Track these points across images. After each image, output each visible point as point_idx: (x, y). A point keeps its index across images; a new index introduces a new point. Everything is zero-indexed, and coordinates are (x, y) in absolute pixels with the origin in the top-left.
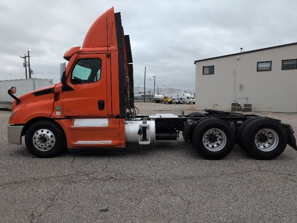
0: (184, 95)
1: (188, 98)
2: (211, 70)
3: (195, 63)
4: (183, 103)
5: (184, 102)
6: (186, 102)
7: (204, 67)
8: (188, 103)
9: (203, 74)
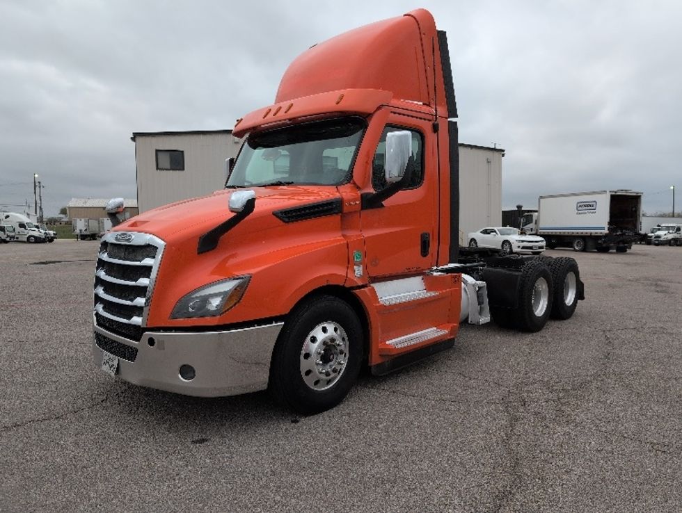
0: (7, 217)
1: (22, 225)
2: (176, 161)
3: (133, 139)
4: (8, 239)
5: (13, 237)
6: (17, 238)
7: (157, 151)
8: (26, 240)
9: (157, 168)
